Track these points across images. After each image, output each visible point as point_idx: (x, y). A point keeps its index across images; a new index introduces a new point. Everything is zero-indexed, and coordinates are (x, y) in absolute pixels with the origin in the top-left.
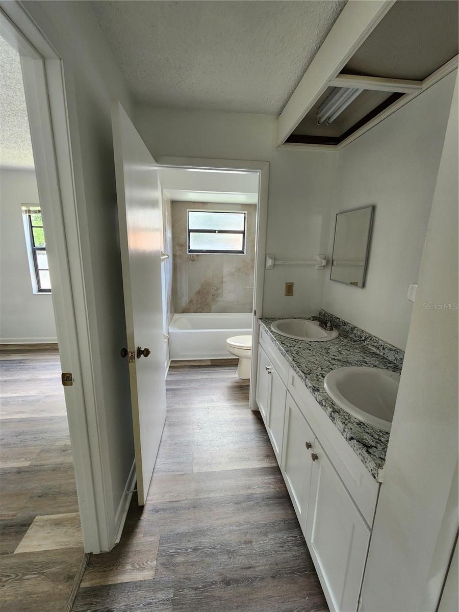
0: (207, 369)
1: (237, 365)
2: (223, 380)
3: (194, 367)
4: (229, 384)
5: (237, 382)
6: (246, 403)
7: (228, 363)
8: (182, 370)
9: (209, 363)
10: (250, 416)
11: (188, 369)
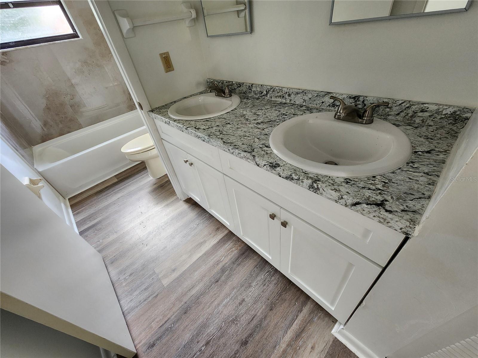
0: (117, 186)
1: (145, 168)
2: (140, 189)
3: (101, 192)
4: (149, 189)
5: (155, 184)
6: (175, 198)
7: (135, 171)
8: (89, 201)
9: (116, 180)
10: (185, 207)
11: (96, 198)
